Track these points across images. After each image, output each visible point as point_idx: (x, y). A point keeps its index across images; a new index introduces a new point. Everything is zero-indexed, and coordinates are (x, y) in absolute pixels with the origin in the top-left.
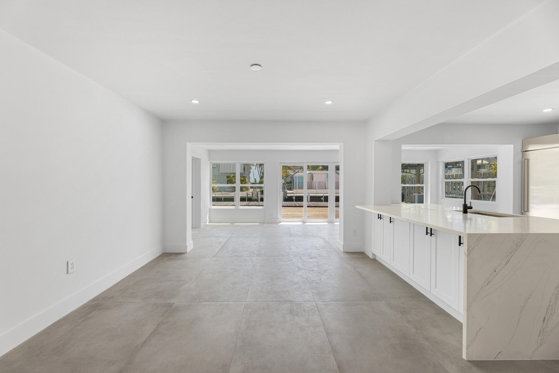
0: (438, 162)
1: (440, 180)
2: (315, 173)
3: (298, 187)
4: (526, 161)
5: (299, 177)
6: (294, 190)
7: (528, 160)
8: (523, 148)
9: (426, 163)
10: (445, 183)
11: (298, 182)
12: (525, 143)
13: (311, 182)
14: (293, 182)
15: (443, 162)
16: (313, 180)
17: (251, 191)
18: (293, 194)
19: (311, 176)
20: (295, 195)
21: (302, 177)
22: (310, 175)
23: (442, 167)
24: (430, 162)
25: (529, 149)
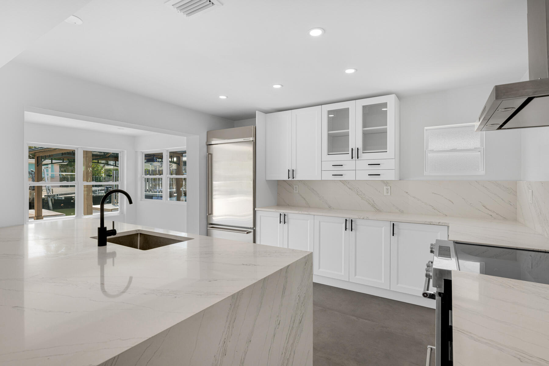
0: (136, 152)
1: (139, 176)
4: (210, 155)
7: (211, 154)
8: (207, 141)
9: (121, 152)
10: (144, 179)
12: (210, 135)
15: (143, 153)
23: (141, 159)
24: (126, 152)
25: (213, 143)
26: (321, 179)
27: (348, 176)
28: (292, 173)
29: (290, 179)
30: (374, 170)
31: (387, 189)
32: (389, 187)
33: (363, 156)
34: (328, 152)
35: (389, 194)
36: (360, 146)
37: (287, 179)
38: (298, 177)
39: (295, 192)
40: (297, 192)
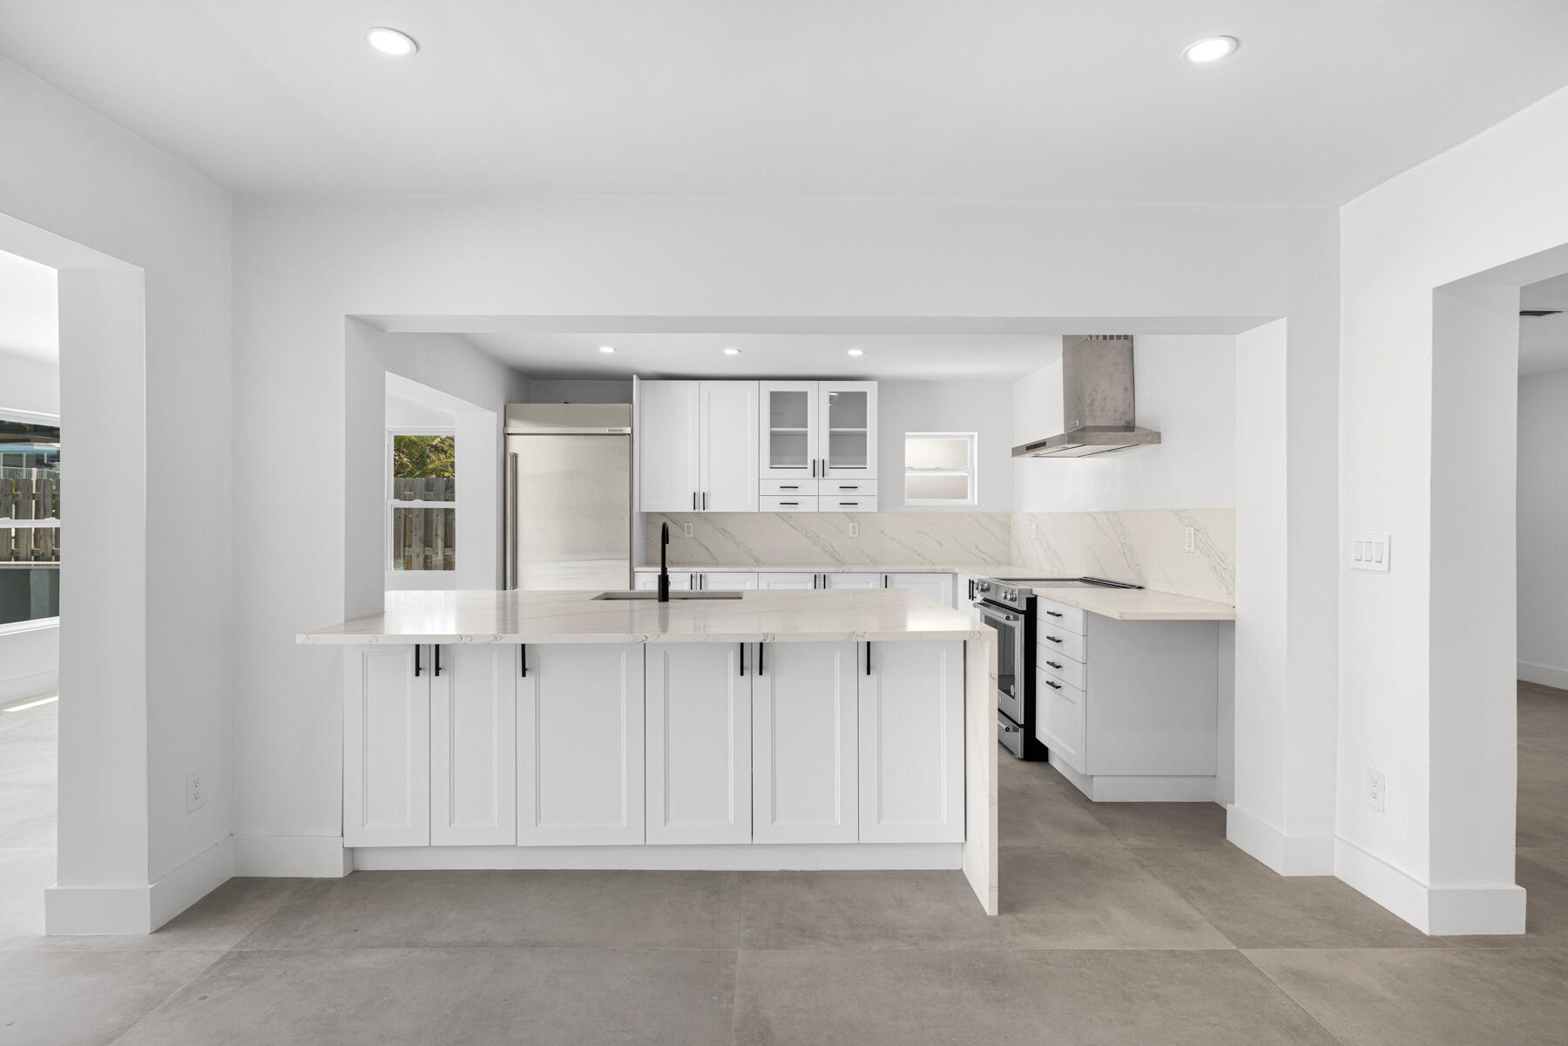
4: (512, 458)
7: (517, 455)
8: (505, 426)
12: (508, 413)
26: (757, 511)
27: (807, 506)
28: (700, 499)
29: (697, 511)
30: (849, 496)
31: (854, 527)
32: (856, 524)
33: (832, 473)
34: (771, 464)
35: (857, 535)
36: (826, 457)
37: (692, 511)
38: (713, 507)
39: (686, 536)
40: (692, 535)
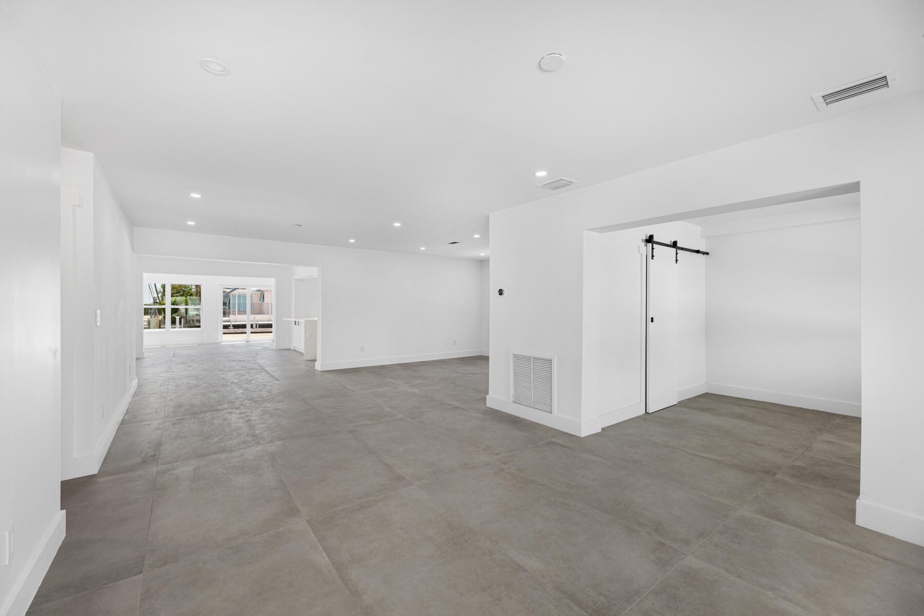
2: (267, 291)
3: (239, 310)
5: (239, 296)
6: (230, 316)
11: (239, 304)
13: (261, 304)
14: (229, 304)
16: (263, 301)
17: (147, 320)
18: (229, 322)
19: (261, 295)
20: (233, 323)
21: (245, 297)
22: (260, 293)
